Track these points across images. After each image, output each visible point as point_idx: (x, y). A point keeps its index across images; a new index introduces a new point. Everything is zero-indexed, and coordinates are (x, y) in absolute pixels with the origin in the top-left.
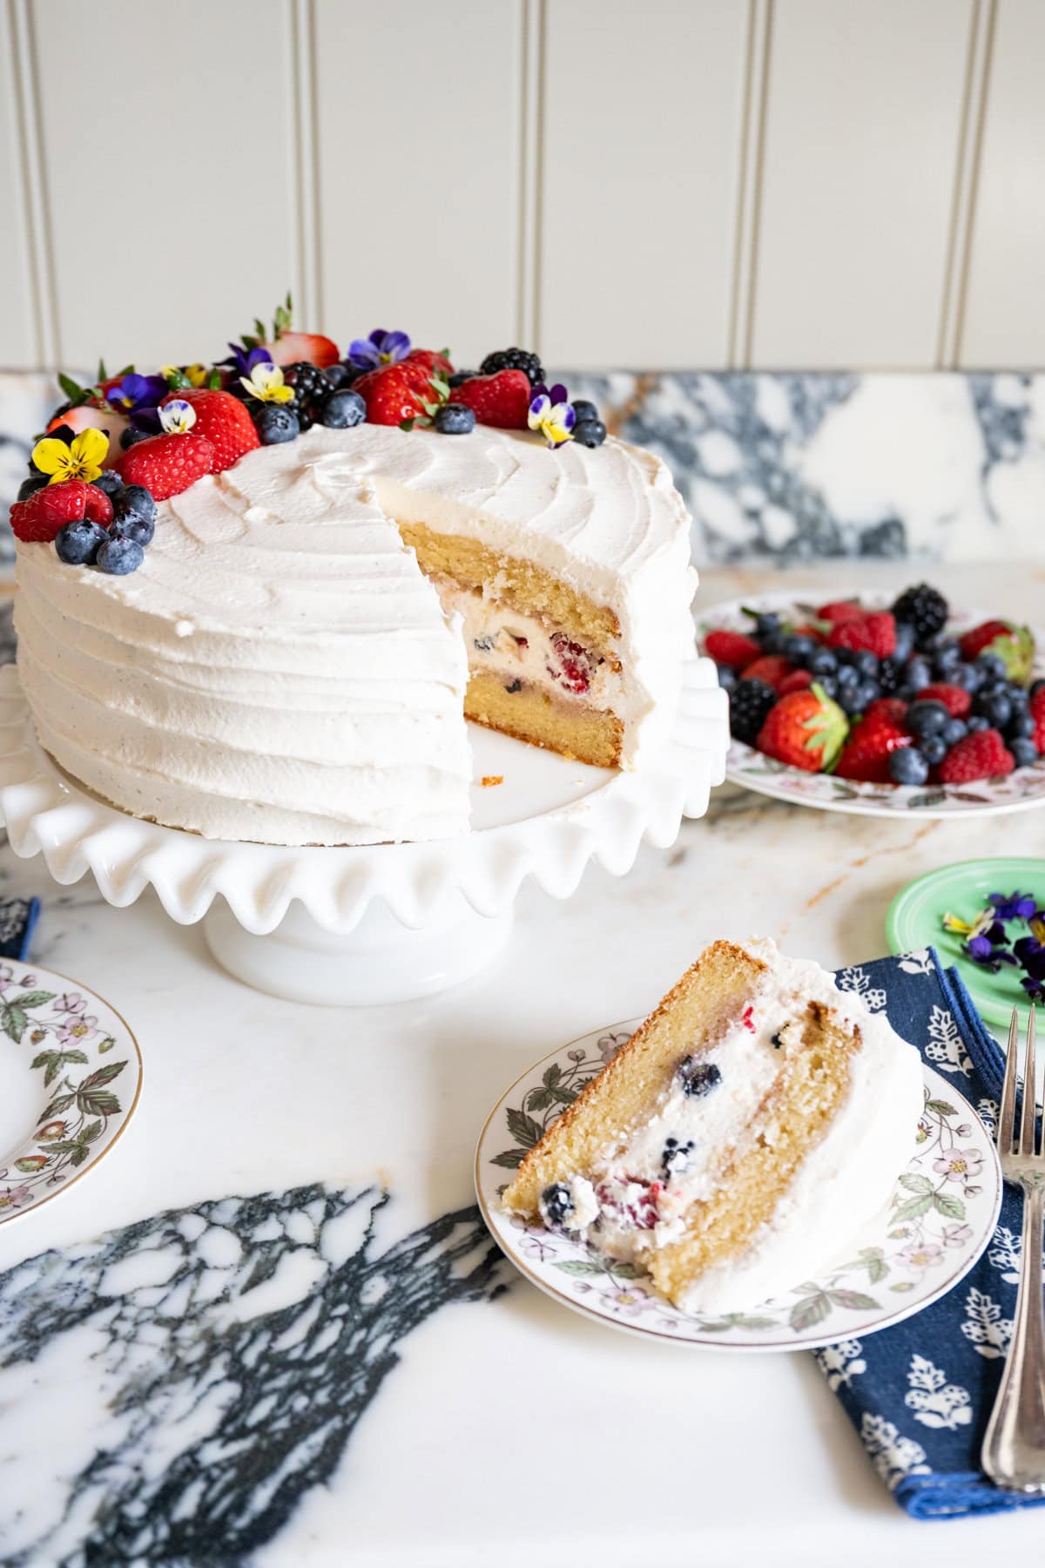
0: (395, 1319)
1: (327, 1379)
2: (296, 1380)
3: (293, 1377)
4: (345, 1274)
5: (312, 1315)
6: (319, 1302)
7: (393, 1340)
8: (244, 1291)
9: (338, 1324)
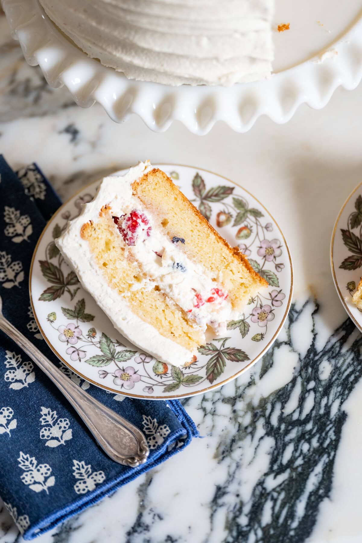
0: (339, 389)
1: (314, 431)
2: (300, 433)
3: (298, 432)
4: (308, 361)
5: (298, 390)
6: (299, 381)
7: (342, 403)
8: (261, 377)
9: (312, 395)
